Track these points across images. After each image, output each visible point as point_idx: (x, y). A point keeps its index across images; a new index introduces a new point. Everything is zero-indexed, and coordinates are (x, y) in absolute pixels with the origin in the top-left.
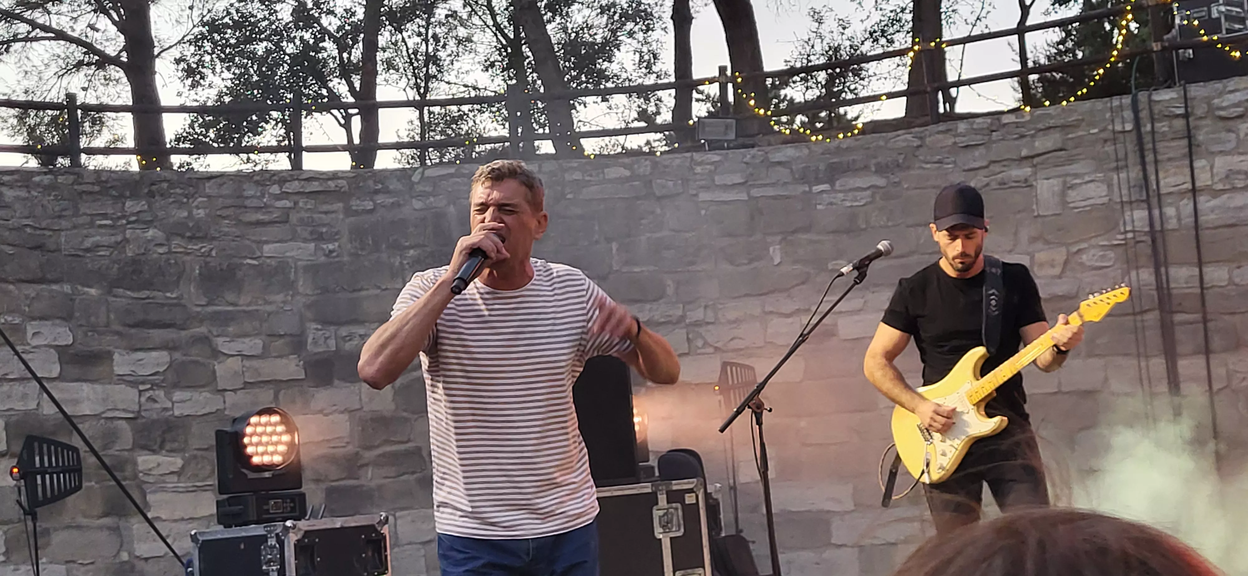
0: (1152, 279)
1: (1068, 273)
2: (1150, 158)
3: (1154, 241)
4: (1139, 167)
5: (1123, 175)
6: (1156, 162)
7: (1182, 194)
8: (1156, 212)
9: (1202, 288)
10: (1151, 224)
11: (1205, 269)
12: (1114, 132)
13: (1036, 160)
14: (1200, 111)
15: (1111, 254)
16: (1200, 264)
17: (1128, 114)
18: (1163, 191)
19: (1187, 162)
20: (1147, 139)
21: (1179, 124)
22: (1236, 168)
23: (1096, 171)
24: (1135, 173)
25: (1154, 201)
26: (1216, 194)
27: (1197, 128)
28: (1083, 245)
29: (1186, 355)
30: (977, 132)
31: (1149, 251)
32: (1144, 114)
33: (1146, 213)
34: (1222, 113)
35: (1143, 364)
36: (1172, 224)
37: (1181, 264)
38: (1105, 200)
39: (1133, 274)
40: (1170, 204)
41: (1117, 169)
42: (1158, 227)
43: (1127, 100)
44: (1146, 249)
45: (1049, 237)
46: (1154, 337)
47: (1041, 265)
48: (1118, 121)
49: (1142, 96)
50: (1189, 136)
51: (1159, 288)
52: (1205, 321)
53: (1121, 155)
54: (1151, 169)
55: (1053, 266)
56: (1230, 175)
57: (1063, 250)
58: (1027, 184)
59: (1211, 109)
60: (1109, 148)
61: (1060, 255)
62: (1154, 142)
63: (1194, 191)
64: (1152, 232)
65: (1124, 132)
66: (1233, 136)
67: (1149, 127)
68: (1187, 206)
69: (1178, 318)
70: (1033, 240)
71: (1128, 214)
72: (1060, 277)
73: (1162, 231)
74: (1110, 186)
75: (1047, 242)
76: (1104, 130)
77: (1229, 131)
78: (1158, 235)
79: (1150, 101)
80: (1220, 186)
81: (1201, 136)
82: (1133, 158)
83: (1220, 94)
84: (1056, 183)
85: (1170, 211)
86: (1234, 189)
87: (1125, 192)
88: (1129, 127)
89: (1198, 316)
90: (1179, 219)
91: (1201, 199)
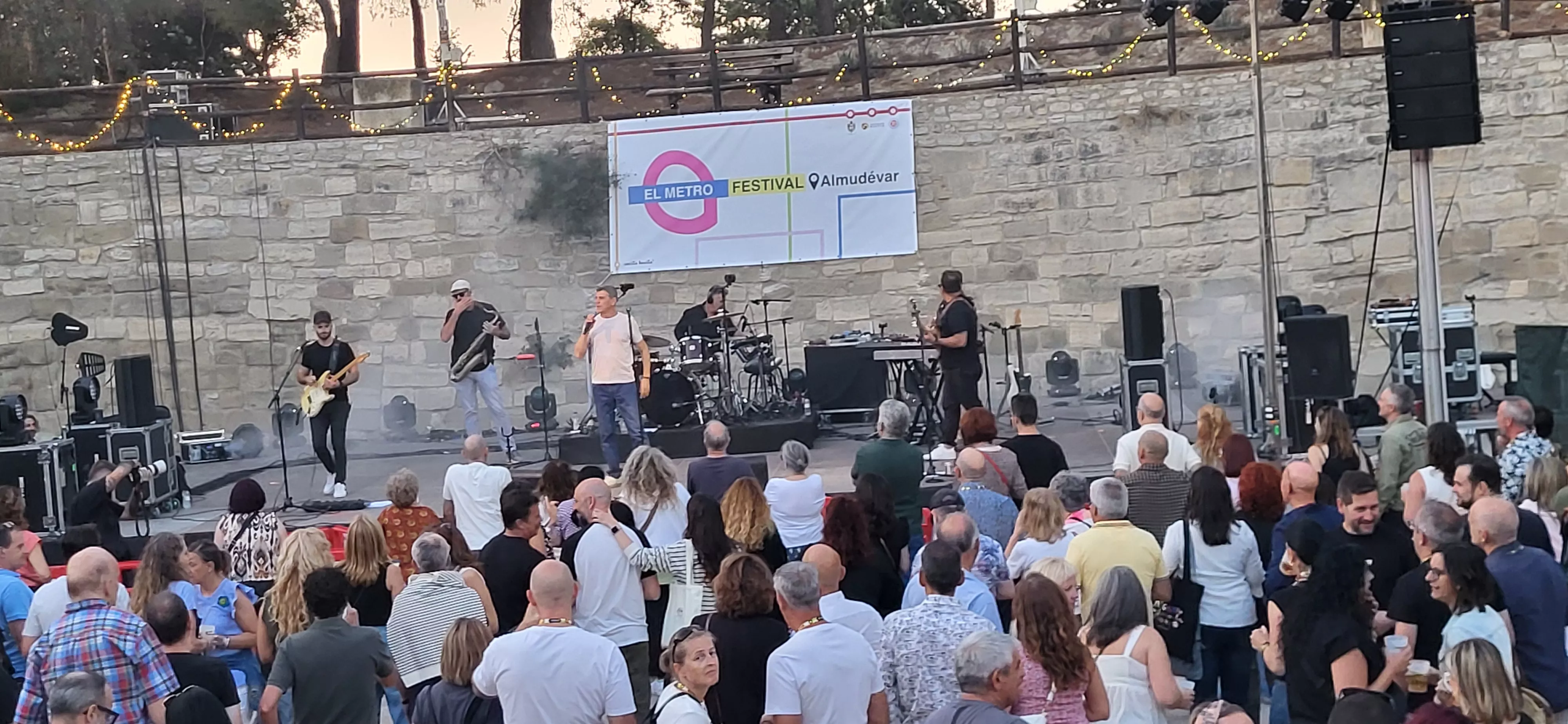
0: (157, 270)
1: (101, 263)
2: (154, 192)
3: (158, 246)
4: (147, 198)
5: (137, 202)
6: (159, 196)
7: (175, 217)
8: (159, 228)
9: (188, 277)
10: (156, 234)
11: (190, 265)
12: (131, 174)
13: (78, 188)
14: (186, 165)
15: (129, 252)
16: (187, 262)
17: (140, 163)
18: (163, 214)
19: (179, 197)
20: (153, 180)
21: (173, 172)
22: (208, 204)
23: (119, 198)
24: (145, 201)
25: (158, 221)
26: (196, 219)
27: (185, 176)
28: (111, 246)
29: (177, 318)
30: (36, 165)
31: (154, 251)
32: (150, 164)
33: (152, 227)
34: (201, 169)
35: (151, 322)
36: (168, 236)
37: (175, 261)
38: (126, 217)
39: (145, 265)
40: (168, 223)
41: (134, 198)
42: (160, 237)
43: (139, 153)
44: (152, 250)
45: (90, 240)
46: (158, 306)
47: (83, 257)
48: (133, 167)
49: (149, 151)
50: (180, 181)
51: (161, 275)
52: (190, 297)
53: (136, 189)
54: (155, 200)
55: (91, 258)
56: (205, 207)
57: (98, 248)
58: (72, 203)
59: (193, 166)
60: (127, 184)
61: (96, 251)
62: (157, 183)
63: (183, 216)
64: (156, 240)
65: (137, 174)
66: (207, 184)
67: (154, 173)
68: (179, 225)
69: (173, 294)
70: (77, 240)
71: (140, 227)
72: (96, 265)
73: (163, 239)
74: (129, 208)
75: (87, 242)
76: (124, 172)
77: (205, 180)
78: (161, 243)
79: (155, 157)
80: (198, 214)
81: (186, 182)
82: (144, 191)
83: (198, 157)
84: (93, 205)
85: (167, 227)
86: (207, 217)
87: (138, 213)
88: (141, 171)
89: (185, 294)
90: (173, 232)
91: (187, 221)
